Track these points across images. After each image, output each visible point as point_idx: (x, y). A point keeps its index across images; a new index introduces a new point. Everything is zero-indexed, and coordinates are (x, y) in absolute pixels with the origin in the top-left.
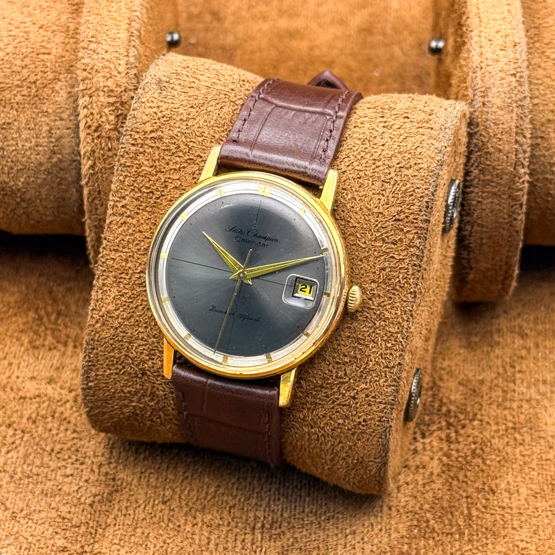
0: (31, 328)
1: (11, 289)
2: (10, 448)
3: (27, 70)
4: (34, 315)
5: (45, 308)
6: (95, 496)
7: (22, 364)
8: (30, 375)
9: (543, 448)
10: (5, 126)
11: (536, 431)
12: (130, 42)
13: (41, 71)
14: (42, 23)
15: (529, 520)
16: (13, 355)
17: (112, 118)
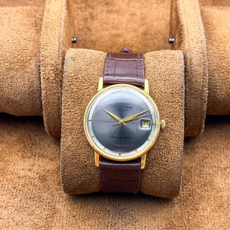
0: (22, 150)
1: (14, 135)
2: (15, 197)
3: (20, 56)
4: (23, 145)
5: (27, 142)
6: (47, 215)
7: (19, 164)
8: (22, 168)
9: (215, 192)
10: (12, 77)
11: (212, 186)
12: (59, 46)
13: (25, 56)
14: (25, 38)
15: (211, 221)
16: (15, 160)
17: (53, 75)
